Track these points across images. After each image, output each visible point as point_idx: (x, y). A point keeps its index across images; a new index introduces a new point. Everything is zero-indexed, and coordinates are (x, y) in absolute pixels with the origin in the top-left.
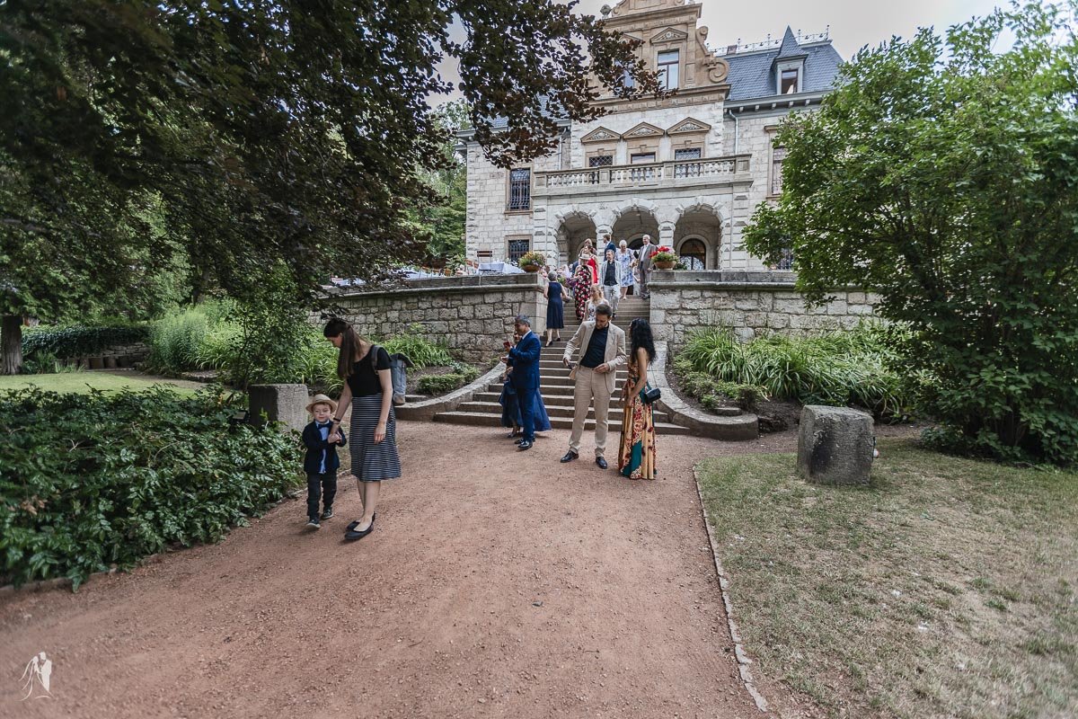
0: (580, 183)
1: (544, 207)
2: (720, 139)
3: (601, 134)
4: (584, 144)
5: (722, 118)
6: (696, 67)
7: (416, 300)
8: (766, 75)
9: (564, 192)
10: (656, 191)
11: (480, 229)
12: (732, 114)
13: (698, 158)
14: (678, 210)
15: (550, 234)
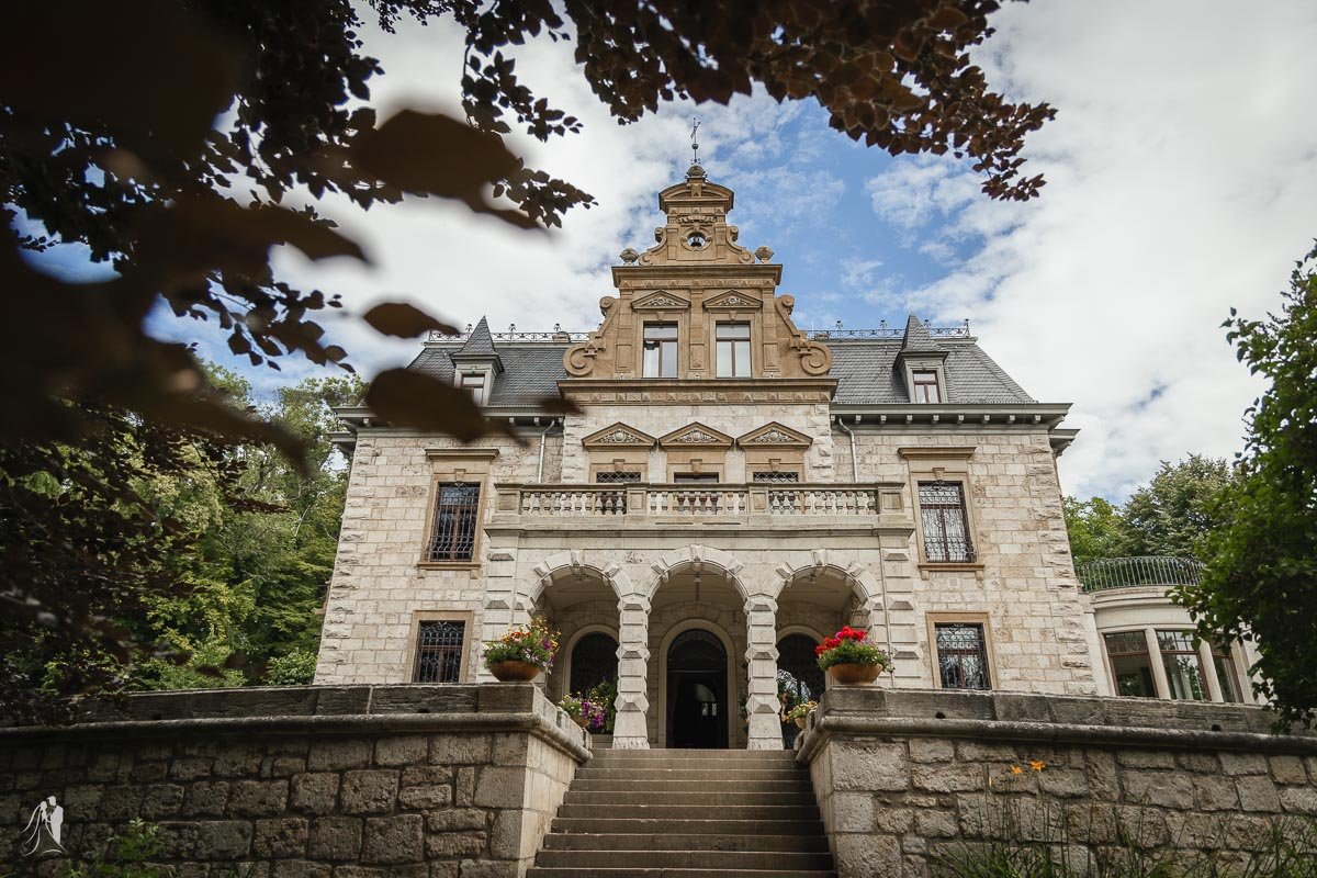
0: (581, 511)
1: (512, 552)
2: (828, 461)
3: (620, 435)
4: (587, 448)
5: (829, 428)
6: (780, 350)
7: (165, 754)
8: (888, 375)
9: (554, 525)
10: (736, 534)
11: (361, 595)
12: (844, 424)
13: (795, 482)
14: (780, 572)
15: (519, 608)
